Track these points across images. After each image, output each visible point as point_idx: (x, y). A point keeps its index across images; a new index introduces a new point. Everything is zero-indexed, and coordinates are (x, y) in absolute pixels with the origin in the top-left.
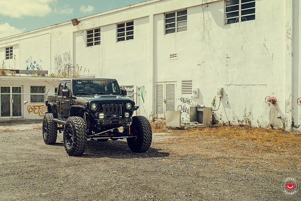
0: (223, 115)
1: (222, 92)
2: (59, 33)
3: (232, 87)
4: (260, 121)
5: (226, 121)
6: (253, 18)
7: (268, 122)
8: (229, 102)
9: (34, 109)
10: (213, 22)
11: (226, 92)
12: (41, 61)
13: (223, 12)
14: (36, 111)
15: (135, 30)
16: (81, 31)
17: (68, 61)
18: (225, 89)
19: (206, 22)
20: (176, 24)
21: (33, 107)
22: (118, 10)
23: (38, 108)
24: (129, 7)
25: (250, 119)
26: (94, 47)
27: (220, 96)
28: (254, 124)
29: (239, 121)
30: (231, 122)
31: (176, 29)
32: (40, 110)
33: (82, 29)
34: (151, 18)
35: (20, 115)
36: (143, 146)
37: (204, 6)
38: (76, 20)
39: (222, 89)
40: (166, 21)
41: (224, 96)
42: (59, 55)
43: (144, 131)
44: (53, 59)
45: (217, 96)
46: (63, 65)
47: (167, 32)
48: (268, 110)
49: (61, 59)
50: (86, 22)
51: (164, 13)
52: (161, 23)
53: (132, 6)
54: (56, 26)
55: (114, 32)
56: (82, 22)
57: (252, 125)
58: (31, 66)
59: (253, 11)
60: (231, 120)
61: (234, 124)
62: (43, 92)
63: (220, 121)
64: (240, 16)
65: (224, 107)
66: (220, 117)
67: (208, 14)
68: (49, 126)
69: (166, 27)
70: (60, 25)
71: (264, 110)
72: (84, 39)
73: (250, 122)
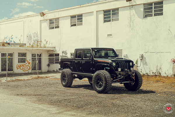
0: (143, 69)
1: (142, 56)
2: (30, 21)
3: (148, 54)
4: (166, 73)
5: (145, 73)
6: (162, 14)
7: (172, 73)
8: (147, 62)
9: (20, 67)
10: (136, 16)
11: (145, 56)
12: (16, 38)
13: (143, 10)
14: (21, 68)
15: (83, 20)
16: (45, 20)
17: (36, 38)
18: (144, 55)
19: (131, 16)
20: (111, 17)
21: (20, 66)
22: (72, 8)
23: (22, 66)
24: (79, 6)
25: (160, 72)
26: (55, 29)
27: (141, 59)
28: (163, 74)
29: (153, 73)
30: (148, 74)
31: (111, 20)
32: (24, 67)
33: (46, 18)
34: (95, 13)
35: (12, 70)
36: (138, 87)
37: (130, 7)
38: (43, 13)
39: (142, 54)
40: (105, 15)
41: (144, 58)
42: (29, 34)
43: (139, 78)
44: (25, 37)
45: (139, 58)
46: (33, 40)
47: (105, 21)
48: (172, 67)
49: (31, 36)
50: (49, 15)
51: (103, 10)
52: (101, 16)
53: (82, 6)
54: (28, 16)
55: (68, 21)
56: (46, 15)
57: (161, 75)
58: (9, 40)
59: (162, 10)
60: (148, 72)
61: (150, 74)
62: (25, 56)
63: (140, 73)
64: (153, 13)
65: (143, 64)
66: (141, 71)
67: (133, 12)
68: (69, 76)
69: (105, 18)
70: (31, 16)
71: (169, 66)
72: (47, 25)
73: (160, 74)
